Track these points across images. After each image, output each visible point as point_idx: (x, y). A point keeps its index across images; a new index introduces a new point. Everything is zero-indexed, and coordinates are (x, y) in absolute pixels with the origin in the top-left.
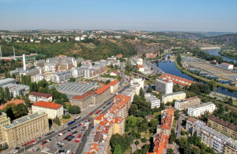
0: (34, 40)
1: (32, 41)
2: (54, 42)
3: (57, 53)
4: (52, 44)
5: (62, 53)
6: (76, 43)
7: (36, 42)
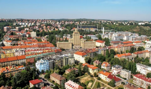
0: (116, 23)
1: (114, 24)
2: (126, 25)
3: (125, 30)
4: (124, 26)
5: (127, 31)
6: (138, 26)
7: (116, 24)
